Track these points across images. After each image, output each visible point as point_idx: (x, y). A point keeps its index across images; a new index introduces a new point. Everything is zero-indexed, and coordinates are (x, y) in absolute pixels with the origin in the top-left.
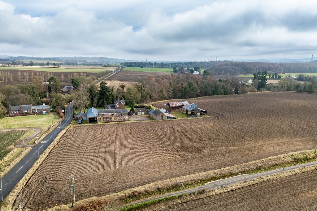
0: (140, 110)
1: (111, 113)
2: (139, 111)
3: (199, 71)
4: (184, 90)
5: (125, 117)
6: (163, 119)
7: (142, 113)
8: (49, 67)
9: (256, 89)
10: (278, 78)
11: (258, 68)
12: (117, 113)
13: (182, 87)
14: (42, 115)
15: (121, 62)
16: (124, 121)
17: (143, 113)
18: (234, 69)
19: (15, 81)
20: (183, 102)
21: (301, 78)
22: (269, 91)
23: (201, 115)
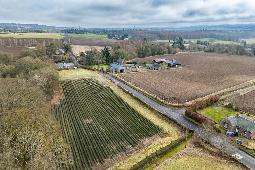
0: (140, 65)
3: (128, 37)
5: (137, 69)
8: (5, 33)
9: (181, 51)
10: (183, 42)
14: (75, 70)
15: (61, 29)
16: (136, 71)
18: (152, 36)
19: (6, 46)
20: (161, 59)
21: (198, 43)
22: (189, 52)
23: (178, 66)
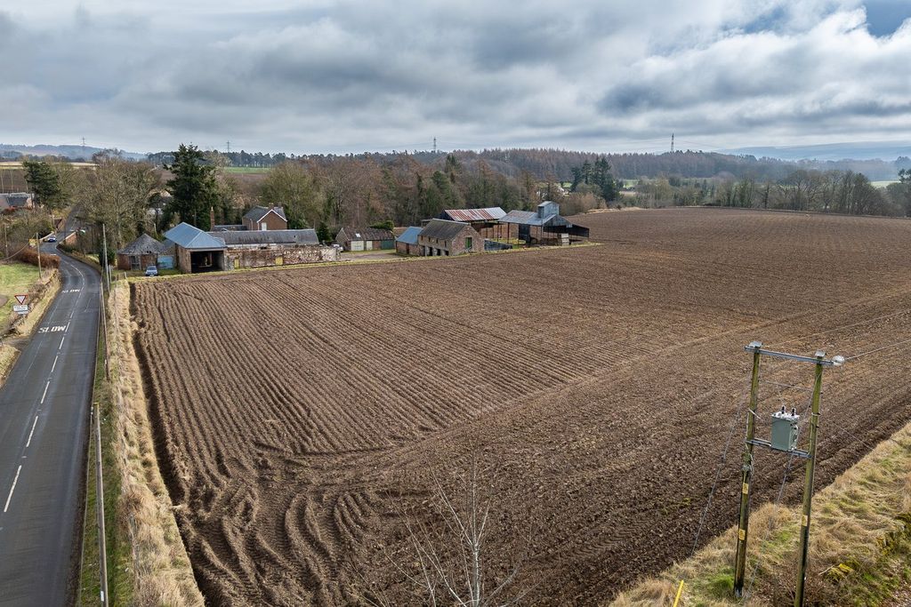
0: (358, 235)
1: (257, 245)
2: (357, 239)
4: (427, 200)
5: (323, 252)
6: (473, 250)
7: (365, 244)
9: (603, 203)
11: (555, 165)
12: (279, 242)
13: (421, 190)
17: (369, 244)
20: (486, 209)
22: (638, 209)
23: (571, 241)
